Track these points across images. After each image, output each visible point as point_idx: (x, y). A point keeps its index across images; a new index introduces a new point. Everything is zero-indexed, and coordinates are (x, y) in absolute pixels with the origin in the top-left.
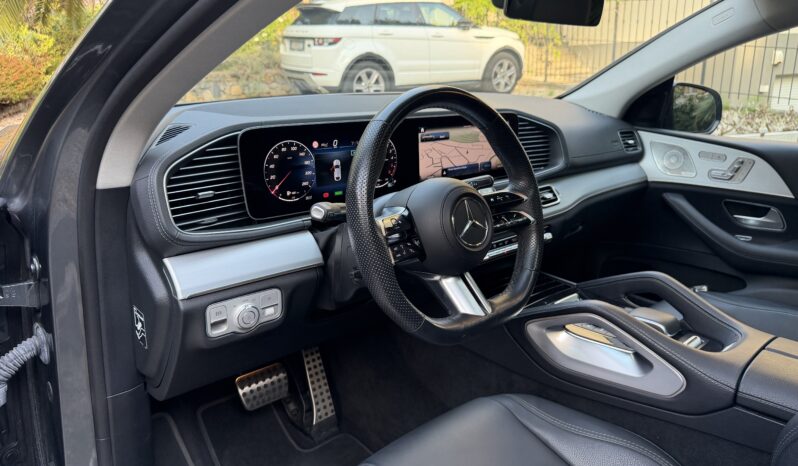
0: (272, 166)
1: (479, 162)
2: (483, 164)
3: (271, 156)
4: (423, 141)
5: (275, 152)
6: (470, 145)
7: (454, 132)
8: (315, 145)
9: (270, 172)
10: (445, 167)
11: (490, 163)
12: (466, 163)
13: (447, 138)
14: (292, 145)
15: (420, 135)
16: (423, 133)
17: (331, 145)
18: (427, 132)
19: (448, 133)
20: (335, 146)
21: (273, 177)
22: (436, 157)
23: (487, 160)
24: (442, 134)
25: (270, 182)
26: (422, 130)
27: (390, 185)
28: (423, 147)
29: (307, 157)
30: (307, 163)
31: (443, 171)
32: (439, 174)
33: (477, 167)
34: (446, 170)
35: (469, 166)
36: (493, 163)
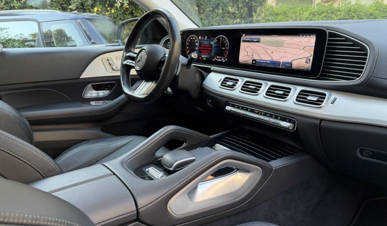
0: (188, 44)
1: (281, 61)
2: (284, 64)
4: (243, 41)
5: (189, 39)
6: (275, 48)
7: (263, 38)
8: (200, 38)
9: (187, 46)
10: (255, 58)
11: (291, 64)
12: (270, 59)
13: (259, 42)
14: (194, 37)
15: (242, 38)
16: (244, 37)
17: (204, 38)
18: (247, 37)
19: (259, 39)
20: (206, 39)
21: (188, 48)
22: (250, 52)
23: (290, 61)
24: (256, 39)
26: (244, 35)
27: (224, 61)
28: (242, 44)
29: (197, 42)
30: (197, 44)
31: (253, 60)
32: (250, 62)
33: (279, 63)
34: (255, 60)
35: (273, 62)
36: (295, 65)
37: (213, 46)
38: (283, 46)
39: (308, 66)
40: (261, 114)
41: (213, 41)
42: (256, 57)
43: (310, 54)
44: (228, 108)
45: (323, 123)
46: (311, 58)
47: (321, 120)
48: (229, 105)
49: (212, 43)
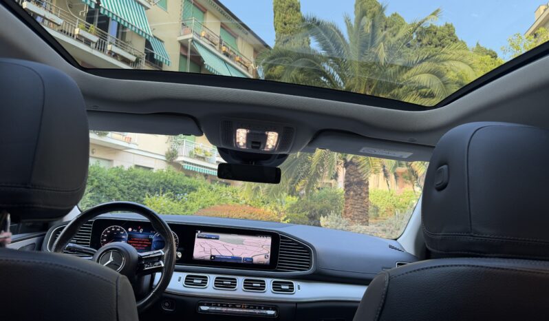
0: (106, 235)
1: (243, 256)
2: (246, 259)
3: (106, 231)
4: (198, 237)
5: (109, 230)
6: (236, 246)
7: (222, 236)
8: (130, 229)
9: (104, 237)
10: (213, 254)
11: (252, 259)
12: (231, 255)
13: (218, 239)
14: (118, 228)
15: (197, 234)
16: (199, 233)
17: (138, 230)
18: (202, 233)
19: (218, 236)
20: (141, 232)
21: (105, 240)
22: (207, 248)
23: (250, 257)
24: (213, 236)
25: (103, 242)
26: (199, 232)
28: (197, 241)
29: (124, 234)
30: (124, 237)
31: (212, 256)
32: (208, 257)
33: (240, 259)
34: (214, 256)
35: (234, 258)
36: (256, 260)
37: (154, 240)
38: (243, 244)
39: (267, 260)
40: (244, 308)
41: (154, 234)
42: (215, 253)
43: (268, 251)
44: (204, 308)
45: (298, 306)
46: (269, 254)
47: (297, 303)
48: (203, 305)
49: (152, 237)
